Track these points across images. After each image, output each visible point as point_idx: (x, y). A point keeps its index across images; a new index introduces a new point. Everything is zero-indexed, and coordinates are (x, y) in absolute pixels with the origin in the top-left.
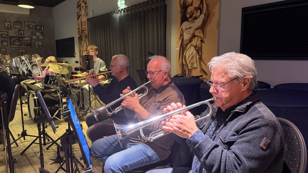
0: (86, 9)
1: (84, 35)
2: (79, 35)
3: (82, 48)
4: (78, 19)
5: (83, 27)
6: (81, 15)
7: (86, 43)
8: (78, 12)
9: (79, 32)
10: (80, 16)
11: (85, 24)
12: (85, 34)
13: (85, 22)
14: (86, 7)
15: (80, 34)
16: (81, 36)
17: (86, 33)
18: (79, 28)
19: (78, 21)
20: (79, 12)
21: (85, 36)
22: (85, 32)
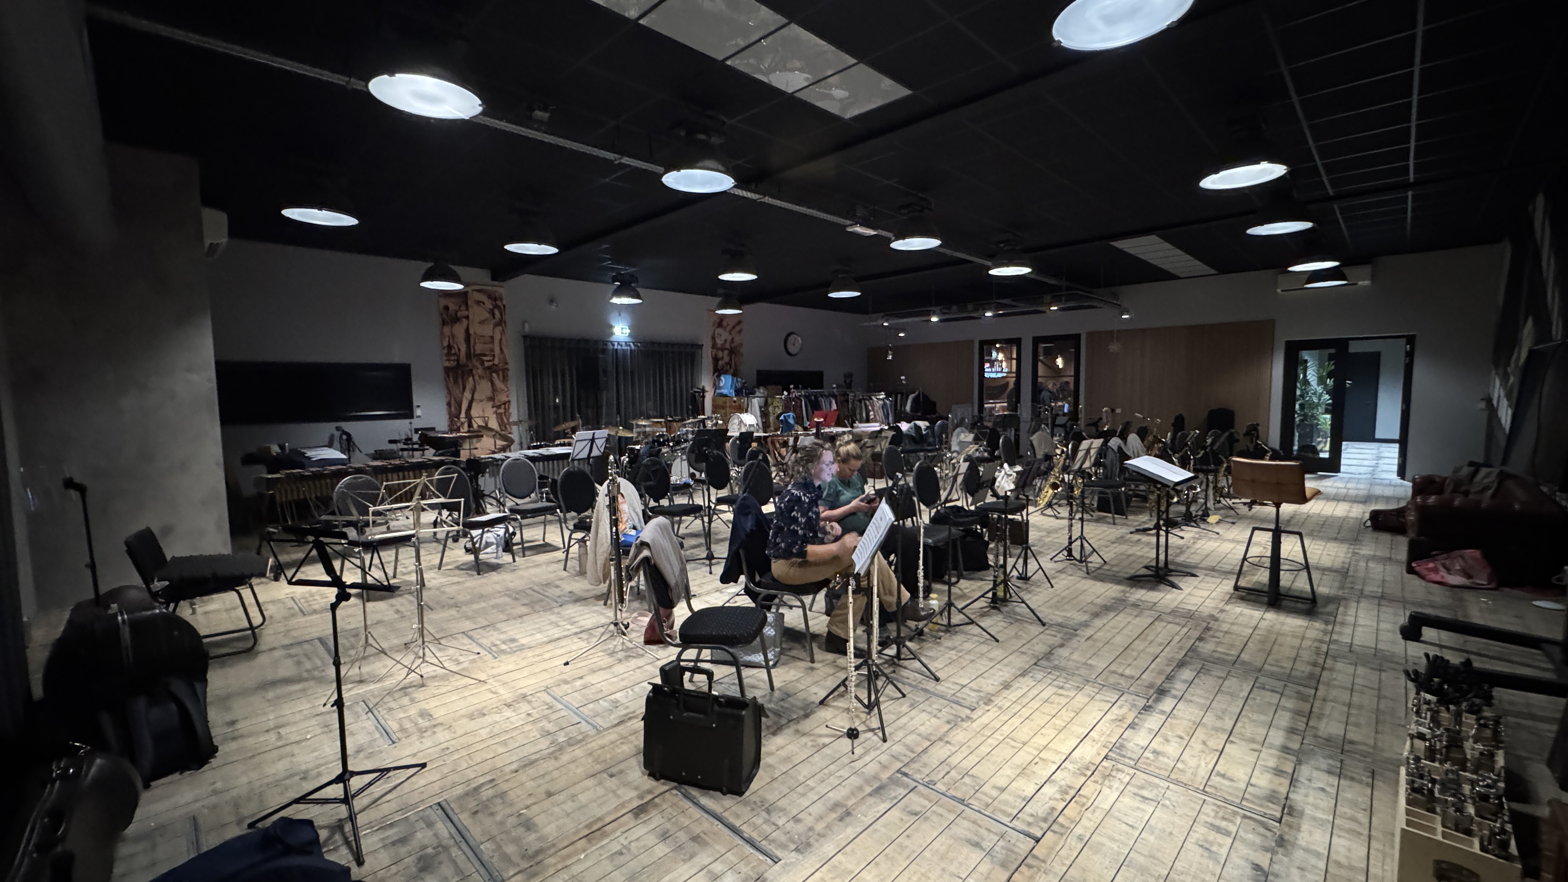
0: (496, 312)
1: (482, 363)
2: (453, 364)
3: (467, 395)
4: (444, 323)
5: (479, 348)
6: (467, 317)
7: (493, 383)
8: (446, 308)
9: (449, 354)
10: (465, 322)
11: (493, 342)
12: (486, 364)
13: (492, 337)
14: (496, 306)
15: (458, 360)
16: (458, 366)
17: (490, 361)
18: (450, 347)
19: (447, 330)
20: (452, 307)
21: (489, 368)
22: (485, 358)
